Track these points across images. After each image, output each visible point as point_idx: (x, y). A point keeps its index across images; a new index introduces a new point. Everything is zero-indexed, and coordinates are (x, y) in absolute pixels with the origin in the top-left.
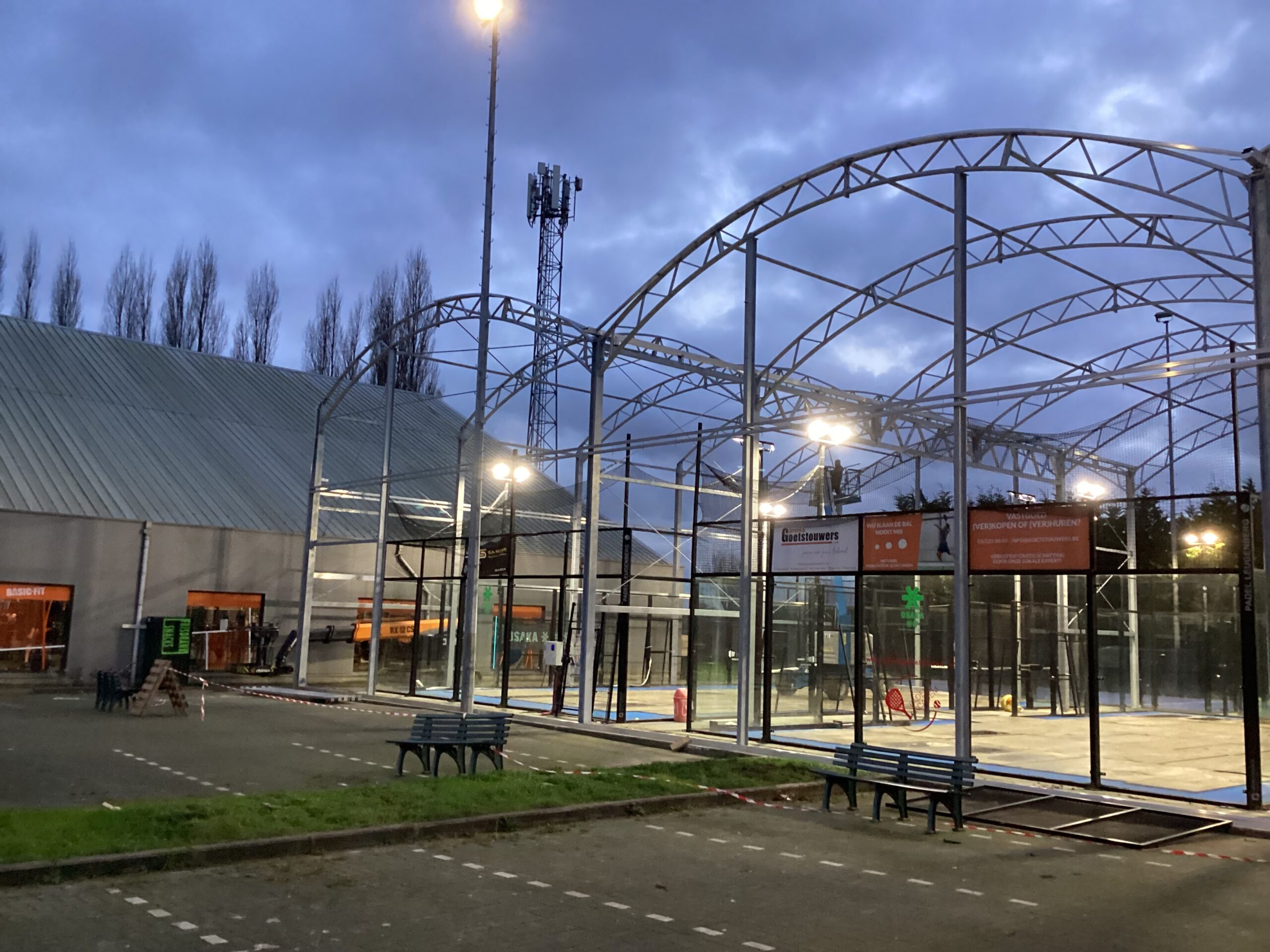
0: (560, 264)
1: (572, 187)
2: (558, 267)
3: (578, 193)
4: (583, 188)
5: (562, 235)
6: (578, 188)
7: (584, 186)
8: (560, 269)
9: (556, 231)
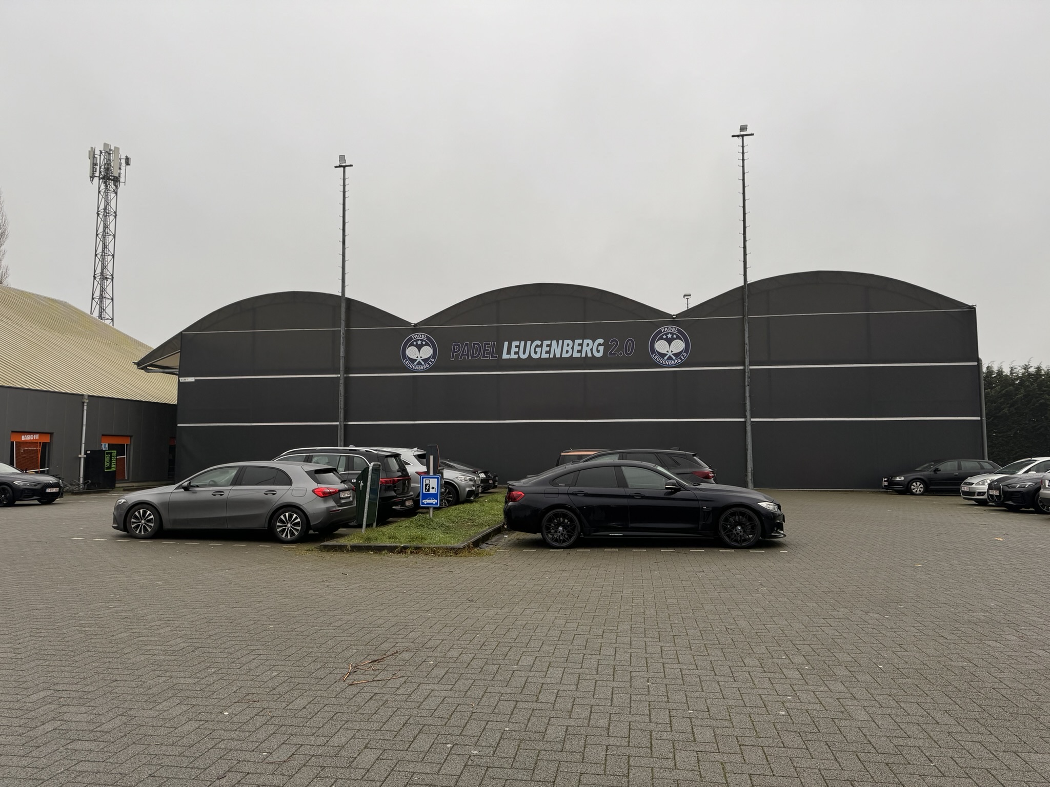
0: (115, 213)
1: (123, 161)
2: (114, 214)
3: (127, 166)
4: (131, 164)
5: (116, 193)
6: (127, 163)
7: (132, 162)
8: (115, 216)
9: (112, 190)
